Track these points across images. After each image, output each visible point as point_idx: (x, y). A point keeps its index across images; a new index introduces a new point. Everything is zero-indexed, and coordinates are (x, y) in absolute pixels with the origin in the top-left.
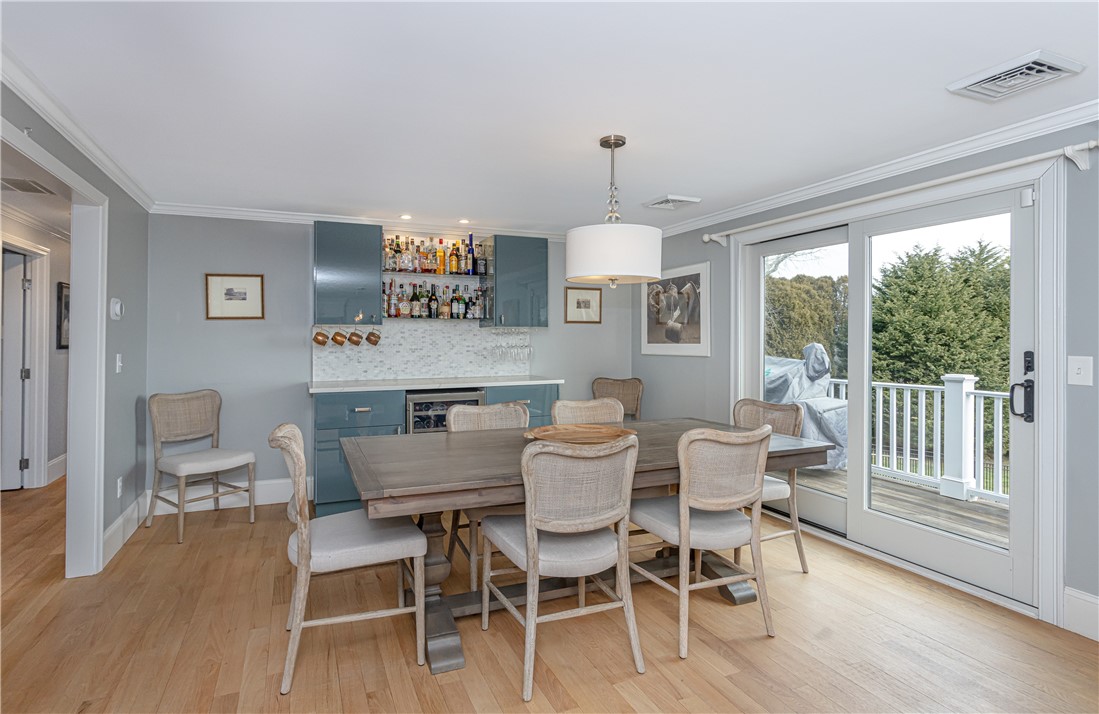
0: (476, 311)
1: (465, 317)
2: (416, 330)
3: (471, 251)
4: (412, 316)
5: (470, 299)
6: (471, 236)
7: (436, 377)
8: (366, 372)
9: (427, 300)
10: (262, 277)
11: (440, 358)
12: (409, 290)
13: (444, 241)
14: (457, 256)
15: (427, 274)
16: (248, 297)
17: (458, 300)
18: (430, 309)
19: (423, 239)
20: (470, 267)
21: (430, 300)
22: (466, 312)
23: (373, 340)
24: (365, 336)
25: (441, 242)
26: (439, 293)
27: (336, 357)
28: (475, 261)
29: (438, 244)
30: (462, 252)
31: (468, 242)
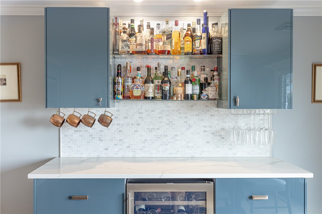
0: (210, 91)
1: (199, 98)
2: (153, 111)
3: (206, 30)
4: (146, 98)
5: (206, 79)
6: (206, 14)
7: (173, 156)
8: (106, 149)
9: (160, 81)
10: (18, 65)
11: (177, 138)
12: (143, 73)
13: (179, 22)
14: (192, 36)
15: (161, 56)
16: (7, 82)
17: (192, 81)
18: (163, 91)
19: (158, 22)
20: (204, 46)
21: (163, 82)
22: (201, 93)
23: (105, 121)
24: (97, 118)
25: (176, 24)
26: (173, 74)
27: (80, 136)
28: (210, 41)
29: (174, 27)
30: (199, 33)
31: (202, 22)
